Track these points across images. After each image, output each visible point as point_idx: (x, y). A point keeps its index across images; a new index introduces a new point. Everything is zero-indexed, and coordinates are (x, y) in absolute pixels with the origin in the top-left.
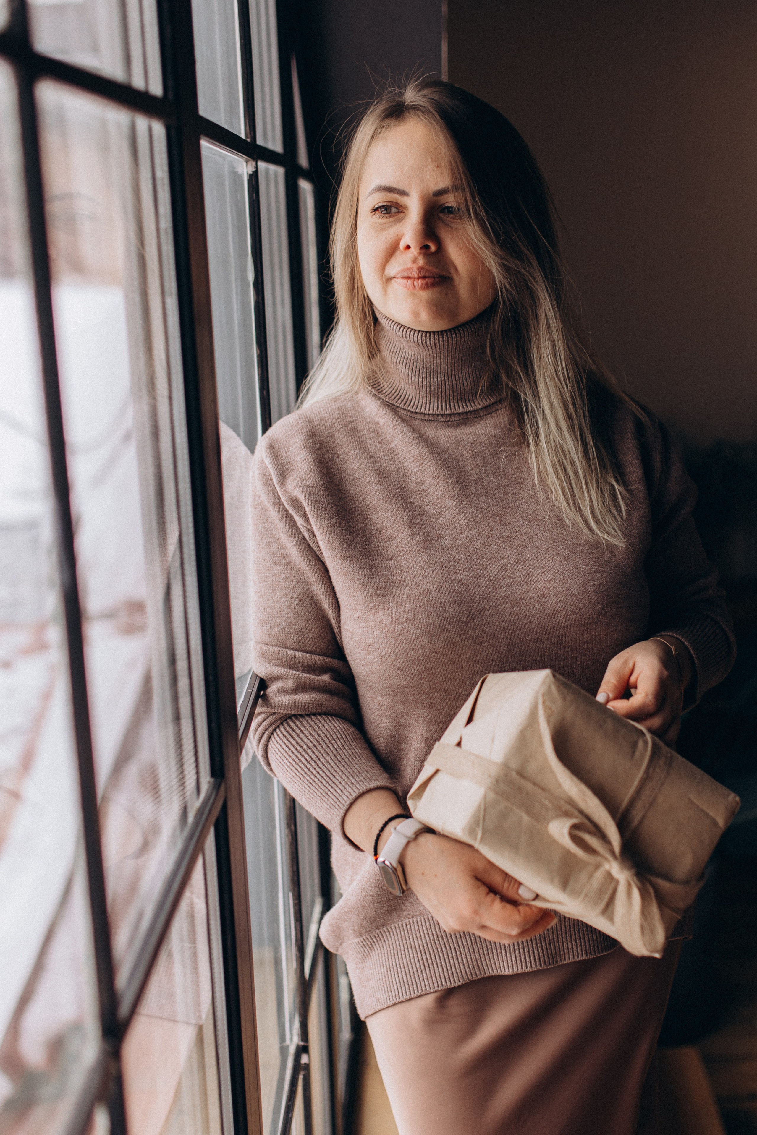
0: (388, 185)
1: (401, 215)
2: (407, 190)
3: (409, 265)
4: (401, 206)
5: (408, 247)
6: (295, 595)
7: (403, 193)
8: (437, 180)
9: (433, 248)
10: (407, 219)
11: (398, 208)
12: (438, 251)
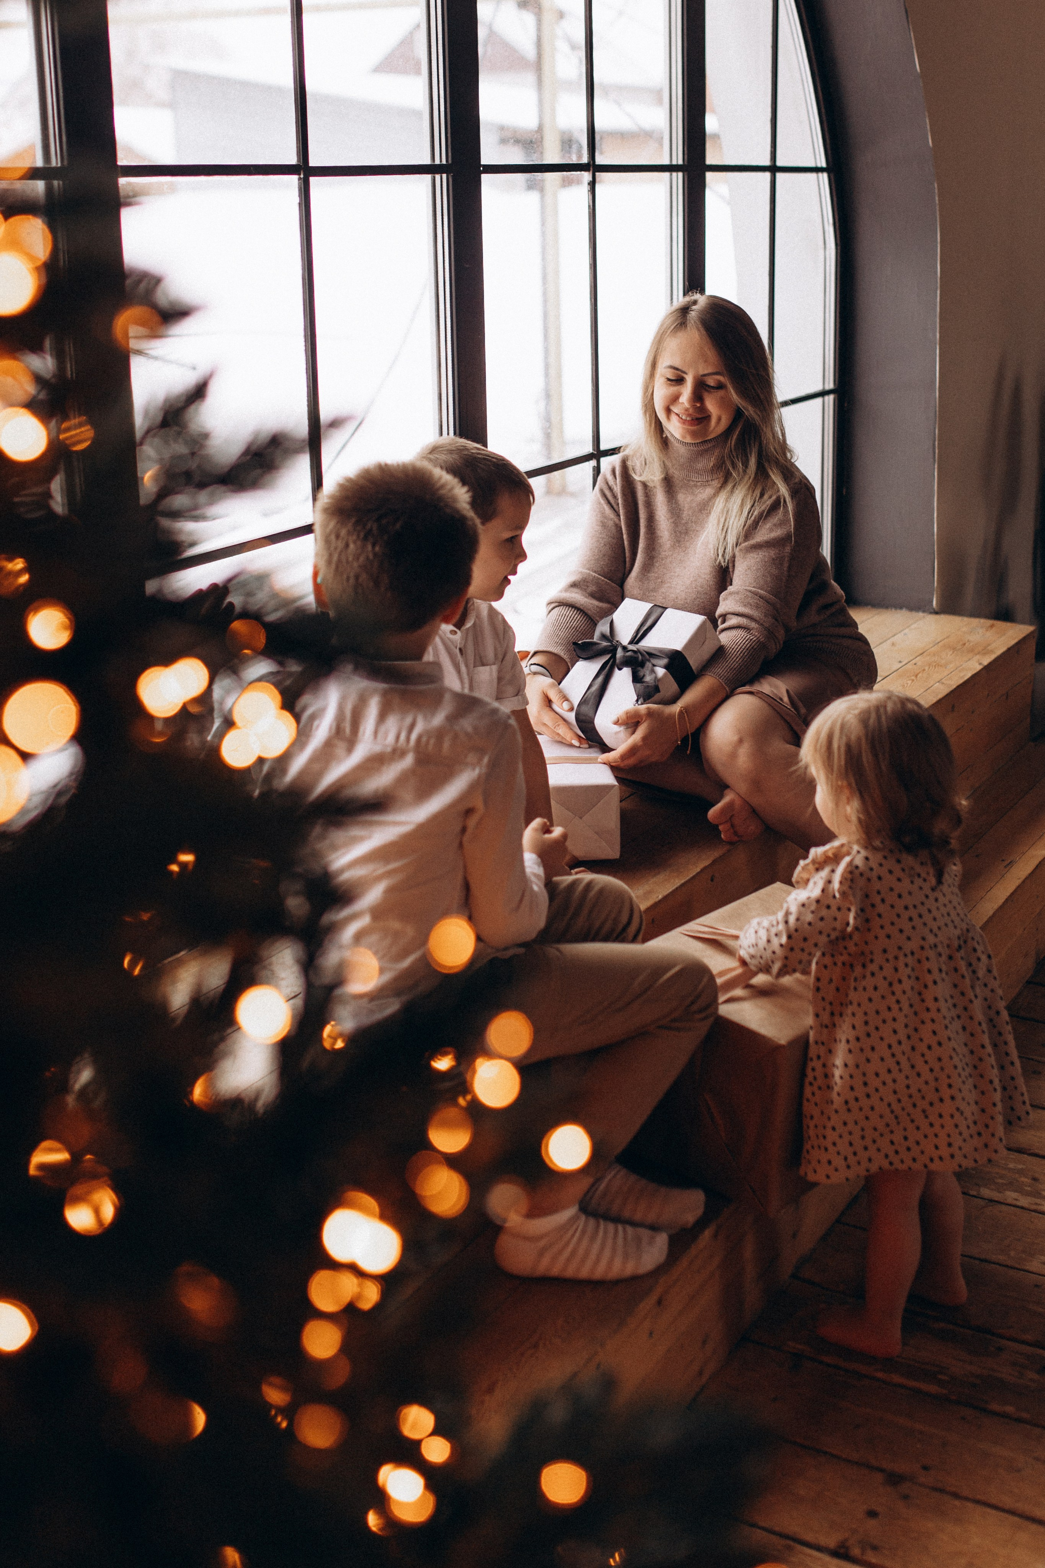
0: (676, 366)
1: (681, 383)
3: (683, 411)
4: (683, 378)
5: (683, 403)
7: (684, 372)
8: (703, 369)
9: (698, 405)
10: (685, 385)
11: (681, 378)
12: (701, 405)
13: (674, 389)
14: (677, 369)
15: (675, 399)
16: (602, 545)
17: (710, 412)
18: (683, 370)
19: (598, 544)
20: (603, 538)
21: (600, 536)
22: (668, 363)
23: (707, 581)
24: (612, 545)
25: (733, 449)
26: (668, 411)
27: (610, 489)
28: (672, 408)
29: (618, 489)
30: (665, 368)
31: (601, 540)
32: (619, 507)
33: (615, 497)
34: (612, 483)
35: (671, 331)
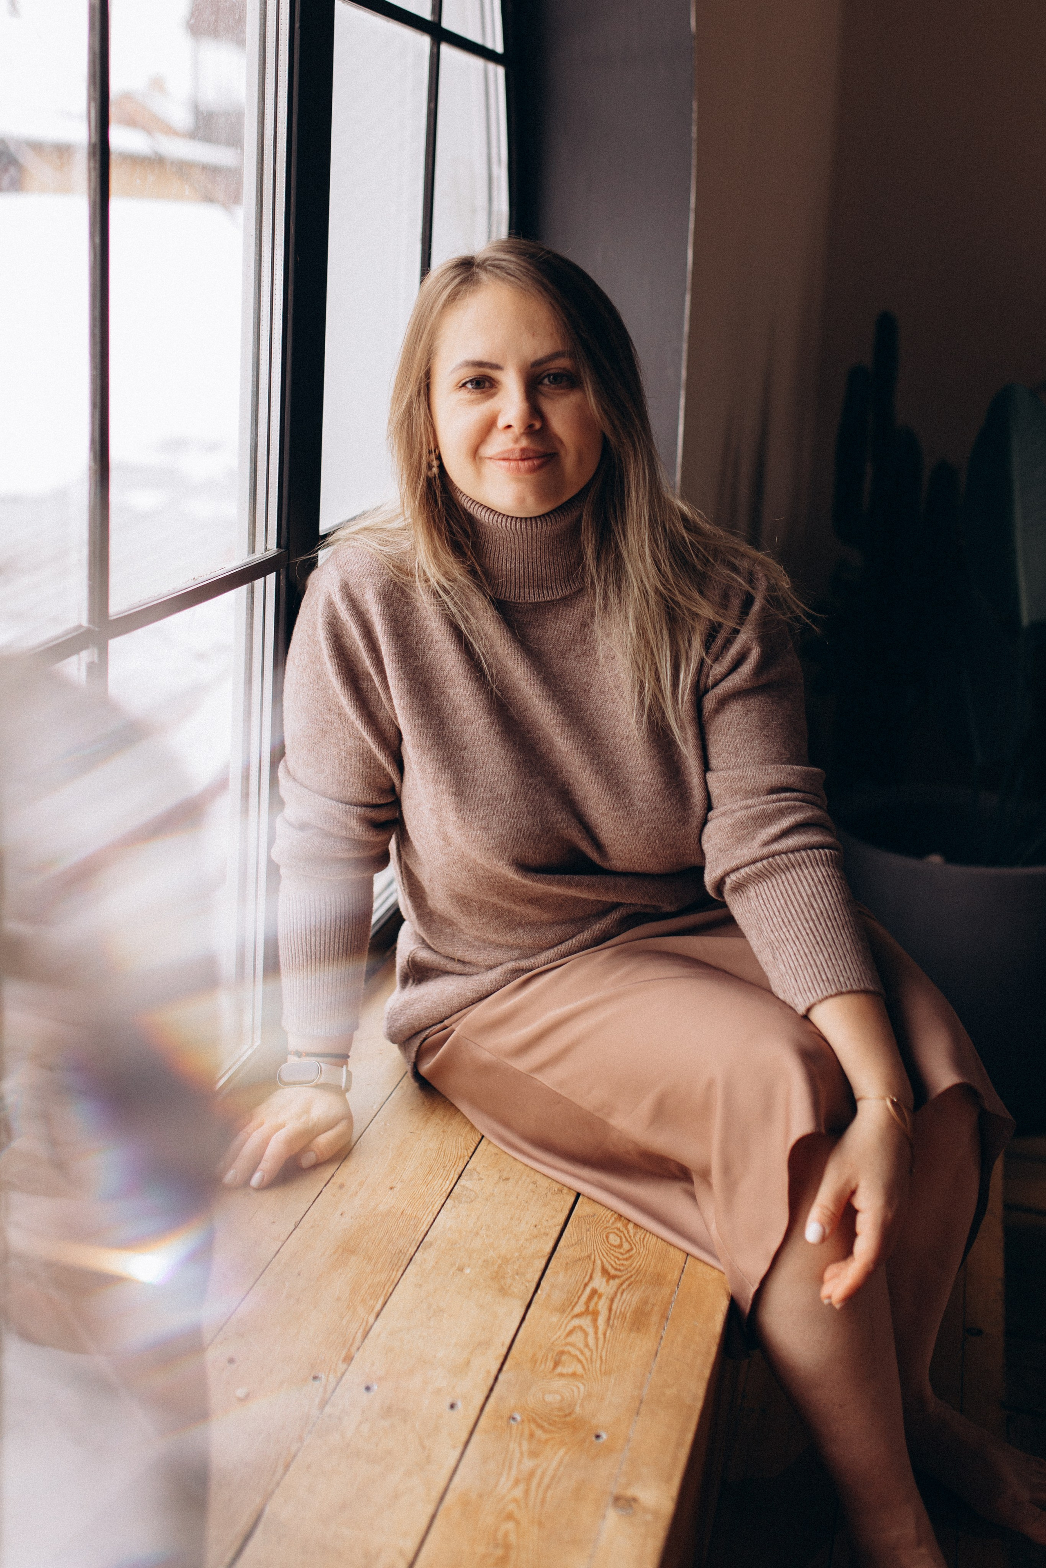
0: (477, 360)
1: (493, 391)
2: (501, 364)
3: (511, 445)
4: (494, 380)
5: (509, 427)
7: (497, 367)
8: (535, 349)
9: (538, 425)
10: (501, 394)
11: (491, 383)
12: (542, 427)
14: (480, 364)
17: (562, 442)
28: (485, 450)
30: (457, 368)
35: (447, 299)
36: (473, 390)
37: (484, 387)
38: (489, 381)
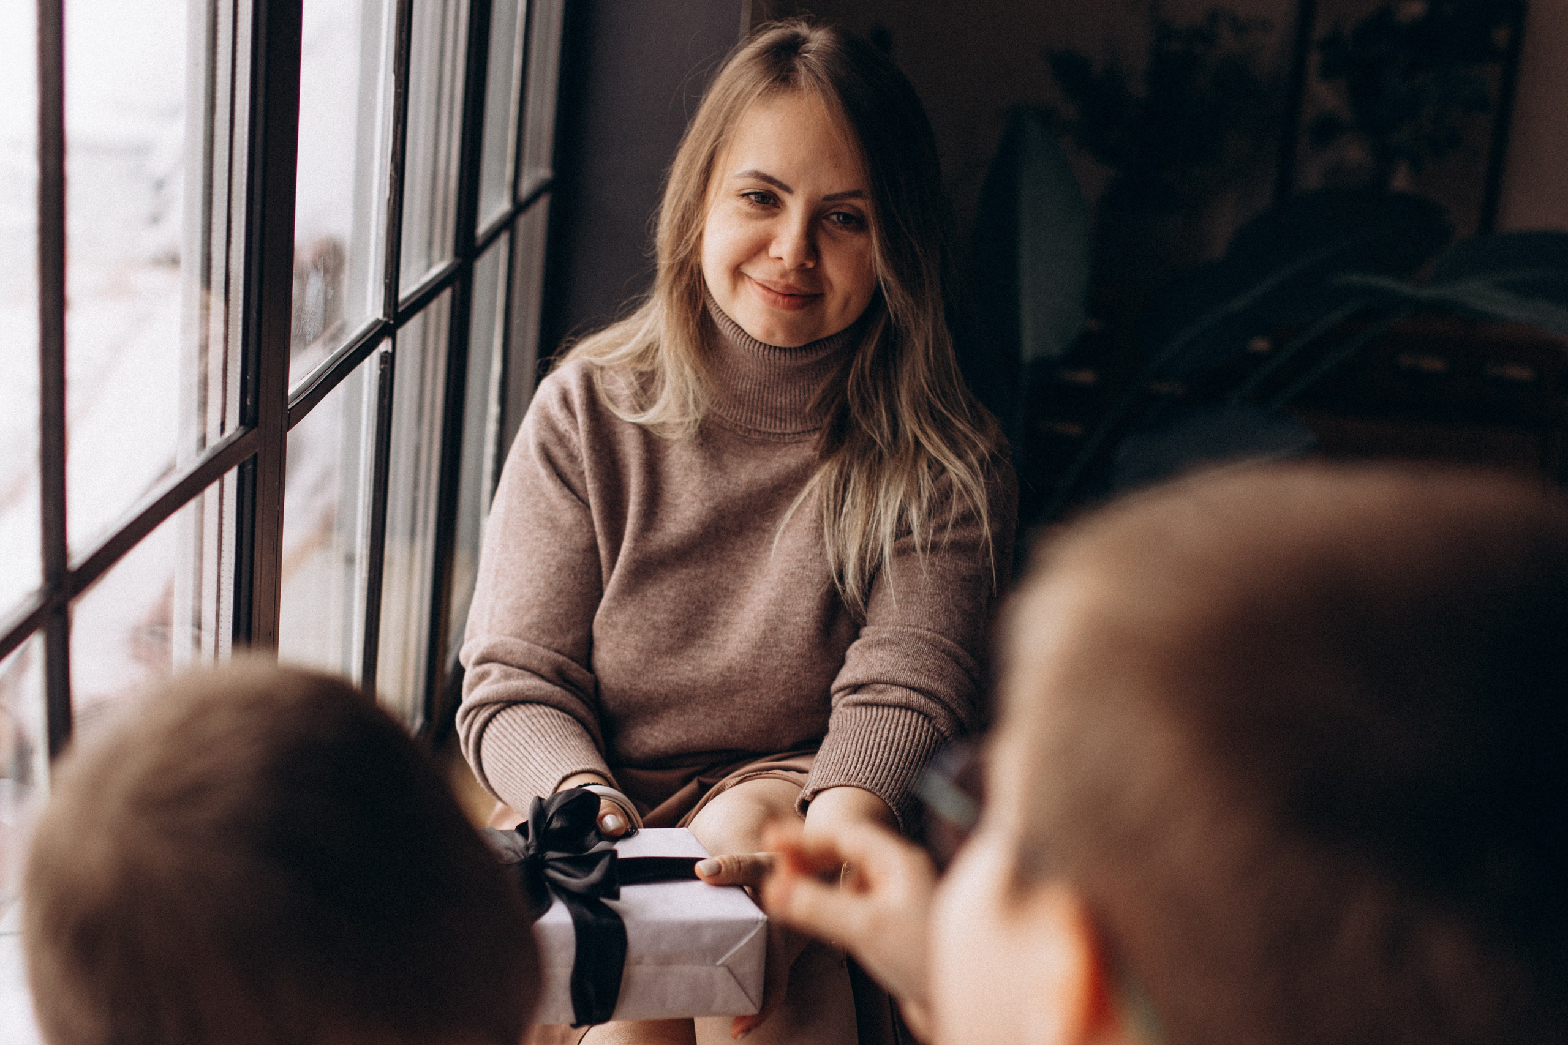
0: (767, 174)
1: (776, 210)
2: (791, 187)
3: (776, 277)
4: (780, 201)
5: (780, 258)
6: (554, 563)
8: (832, 183)
9: (810, 265)
10: (783, 217)
11: (775, 201)
12: (815, 267)
13: (761, 226)
14: (769, 179)
15: (759, 248)
16: (553, 570)
17: (831, 285)
18: (785, 182)
19: (545, 567)
20: (555, 555)
21: (548, 550)
22: (750, 163)
23: (803, 628)
24: (574, 568)
25: (867, 372)
26: (737, 273)
27: (562, 440)
28: (749, 270)
29: (580, 440)
30: (742, 176)
31: (549, 558)
32: (585, 485)
33: (572, 458)
34: (568, 427)
35: (760, 94)
36: (755, 203)
37: (767, 203)
38: (774, 199)
